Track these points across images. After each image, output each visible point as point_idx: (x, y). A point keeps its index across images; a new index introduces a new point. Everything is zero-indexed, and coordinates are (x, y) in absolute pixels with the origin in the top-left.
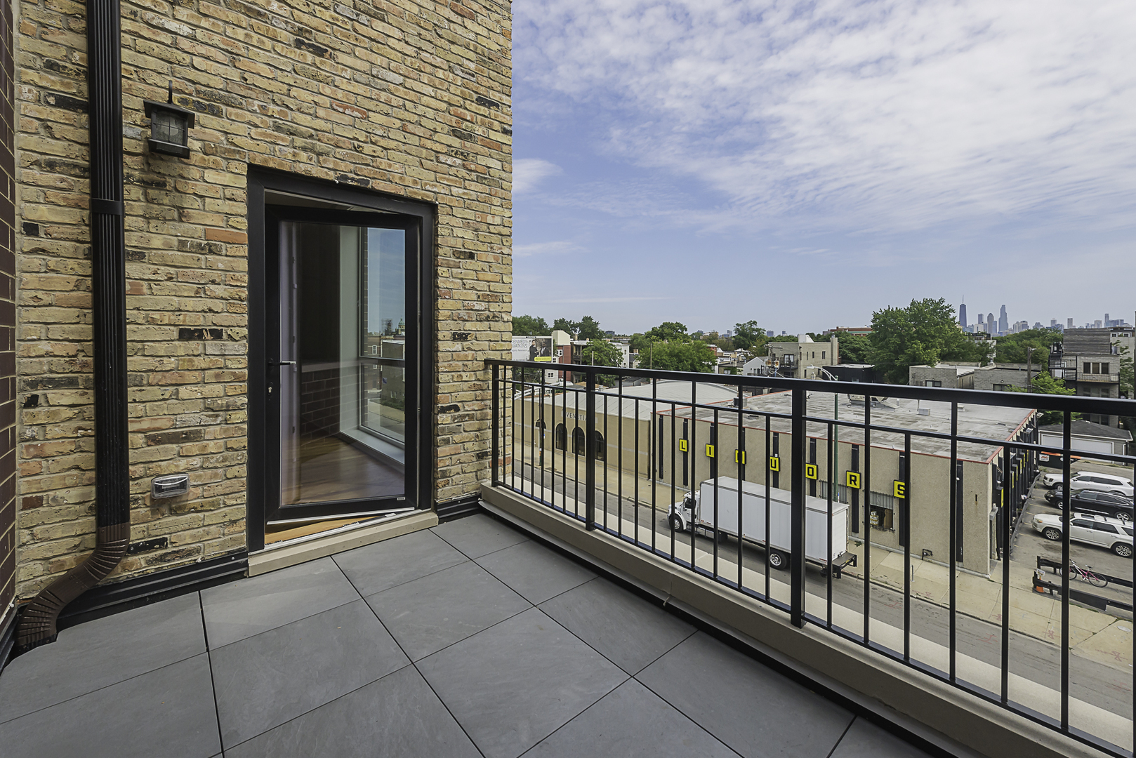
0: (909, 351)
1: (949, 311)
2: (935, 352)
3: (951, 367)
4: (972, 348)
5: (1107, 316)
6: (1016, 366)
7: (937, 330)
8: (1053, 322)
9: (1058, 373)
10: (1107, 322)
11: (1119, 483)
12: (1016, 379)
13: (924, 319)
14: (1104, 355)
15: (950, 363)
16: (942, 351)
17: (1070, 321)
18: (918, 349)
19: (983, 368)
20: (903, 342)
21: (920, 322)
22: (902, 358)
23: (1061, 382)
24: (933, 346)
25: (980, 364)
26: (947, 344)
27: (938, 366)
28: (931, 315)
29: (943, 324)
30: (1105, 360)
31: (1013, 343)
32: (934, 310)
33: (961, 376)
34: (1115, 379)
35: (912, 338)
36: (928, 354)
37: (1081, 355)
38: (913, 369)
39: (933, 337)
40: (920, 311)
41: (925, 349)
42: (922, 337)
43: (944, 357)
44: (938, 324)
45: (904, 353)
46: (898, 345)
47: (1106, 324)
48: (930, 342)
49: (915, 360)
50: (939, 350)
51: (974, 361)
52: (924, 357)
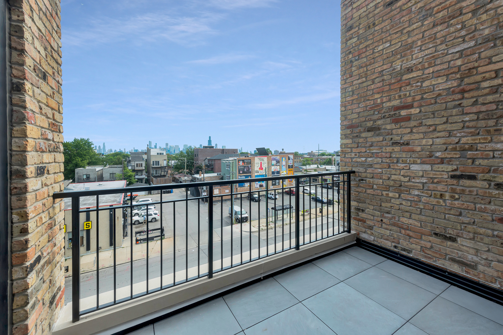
0: (74, 162)
1: (91, 144)
2: (86, 162)
3: (94, 168)
4: (100, 160)
5: (134, 148)
6: (116, 166)
7: (86, 153)
8: (120, 149)
9: (130, 168)
10: (134, 150)
11: (149, 200)
12: (117, 170)
13: (81, 147)
14: (141, 161)
15: (92, 166)
16: (89, 161)
17: (125, 149)
18: (78, 161)
19: (106, 167)
20: (71, 158)
21: (79, 149)
22: (71, 165)
23: (131, 171)
24: (85, 159)
25: (103, 166)
26: (91, 158)
27: (87, 168)
28: (84, 146)
29: (89, 150)
30: (140, 162)
31: (112, 157)
32: (85, 144)
33: (98, 171)
34: (144, 168)
35: (75, 156)
36: (83, 163)
37: (136, 161)
38: (77, 170)
39: (85, 155)
40: (79, 143)
41: (81, 161)
42: (80, 155)
43: (89, 164)
44: (87, 150)
45: (71, 163)
46: (68, 159)
47: (134, 151)
48: (83, 157)
49: (77, 166)
50: (88, 161)
51: (100, 165)
52: (81, 164)
